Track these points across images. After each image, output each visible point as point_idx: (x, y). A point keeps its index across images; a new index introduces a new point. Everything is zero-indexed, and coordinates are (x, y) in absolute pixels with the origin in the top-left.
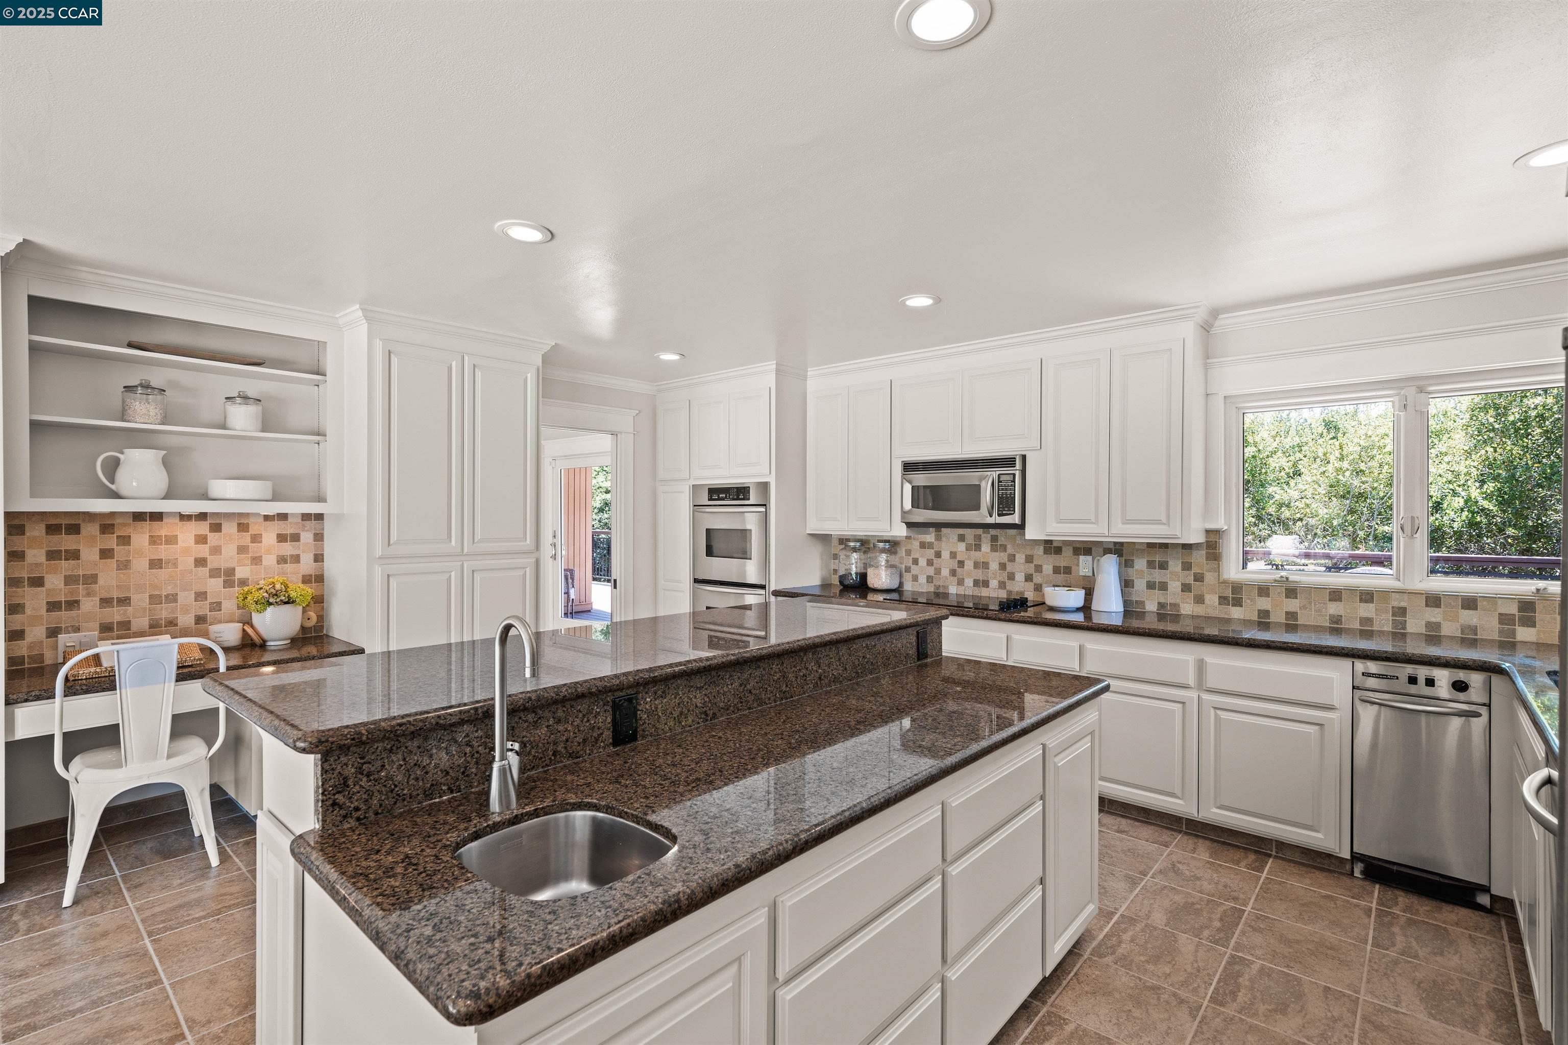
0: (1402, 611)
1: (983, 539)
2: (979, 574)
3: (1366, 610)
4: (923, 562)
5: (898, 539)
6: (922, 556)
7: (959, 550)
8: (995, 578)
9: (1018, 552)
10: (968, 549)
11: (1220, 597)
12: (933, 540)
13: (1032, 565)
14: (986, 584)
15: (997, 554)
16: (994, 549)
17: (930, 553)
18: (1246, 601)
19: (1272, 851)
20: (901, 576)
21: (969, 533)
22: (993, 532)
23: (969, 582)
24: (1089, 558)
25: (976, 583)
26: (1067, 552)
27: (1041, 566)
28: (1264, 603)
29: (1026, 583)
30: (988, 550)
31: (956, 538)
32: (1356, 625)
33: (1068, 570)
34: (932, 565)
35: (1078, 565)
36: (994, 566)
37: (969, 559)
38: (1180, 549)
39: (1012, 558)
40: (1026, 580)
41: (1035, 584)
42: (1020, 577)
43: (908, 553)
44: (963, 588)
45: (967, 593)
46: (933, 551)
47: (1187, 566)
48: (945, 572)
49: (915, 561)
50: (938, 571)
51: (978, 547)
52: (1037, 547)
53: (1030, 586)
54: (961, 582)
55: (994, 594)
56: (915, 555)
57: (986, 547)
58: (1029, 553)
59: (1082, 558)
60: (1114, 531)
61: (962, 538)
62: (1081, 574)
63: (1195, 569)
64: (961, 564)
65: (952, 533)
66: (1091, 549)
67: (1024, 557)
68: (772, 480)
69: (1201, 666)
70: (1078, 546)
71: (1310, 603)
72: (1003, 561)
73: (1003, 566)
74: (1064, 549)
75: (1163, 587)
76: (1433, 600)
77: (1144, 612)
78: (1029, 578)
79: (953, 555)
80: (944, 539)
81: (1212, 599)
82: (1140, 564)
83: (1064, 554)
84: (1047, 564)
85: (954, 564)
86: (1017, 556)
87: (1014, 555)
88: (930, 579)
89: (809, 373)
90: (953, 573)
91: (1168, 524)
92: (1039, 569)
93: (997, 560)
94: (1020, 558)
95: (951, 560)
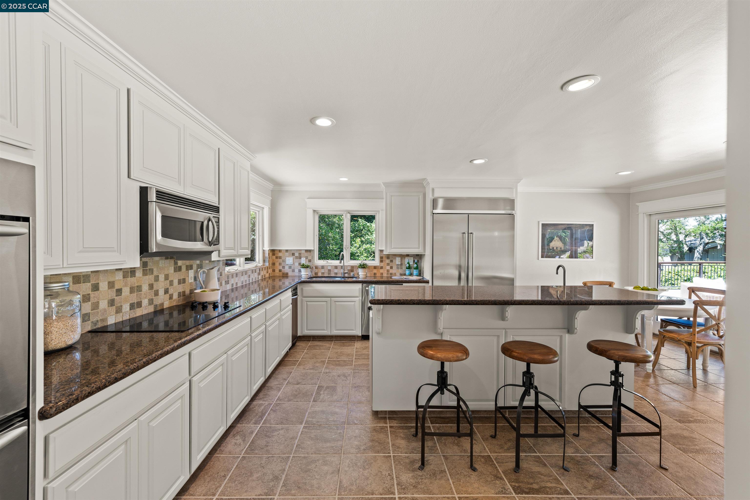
2: (134, 299)
7: (117, 278)
8: (146, 298)
9: (160, 273)
11: (225, 281)
13: (168, 282)
14: (139, 304)
15: (147, 277)
23: (126, 307)
25: (132, 306)
26: (184, 269)
29: (165, 295)
35: (188, 276)
36: (145, 288)
37: (126, 286)
39: (157, 279)
48: (103, 304)
50: (96, 306)
64: (119, 292)
73: (151, 286)
74: (182, 267)
85: (112, 294)
86: (160, 276)
90: (112, 303)
92: (171, 283)
93: (147, 282)
94: (162, 277)
95: (109, 290)
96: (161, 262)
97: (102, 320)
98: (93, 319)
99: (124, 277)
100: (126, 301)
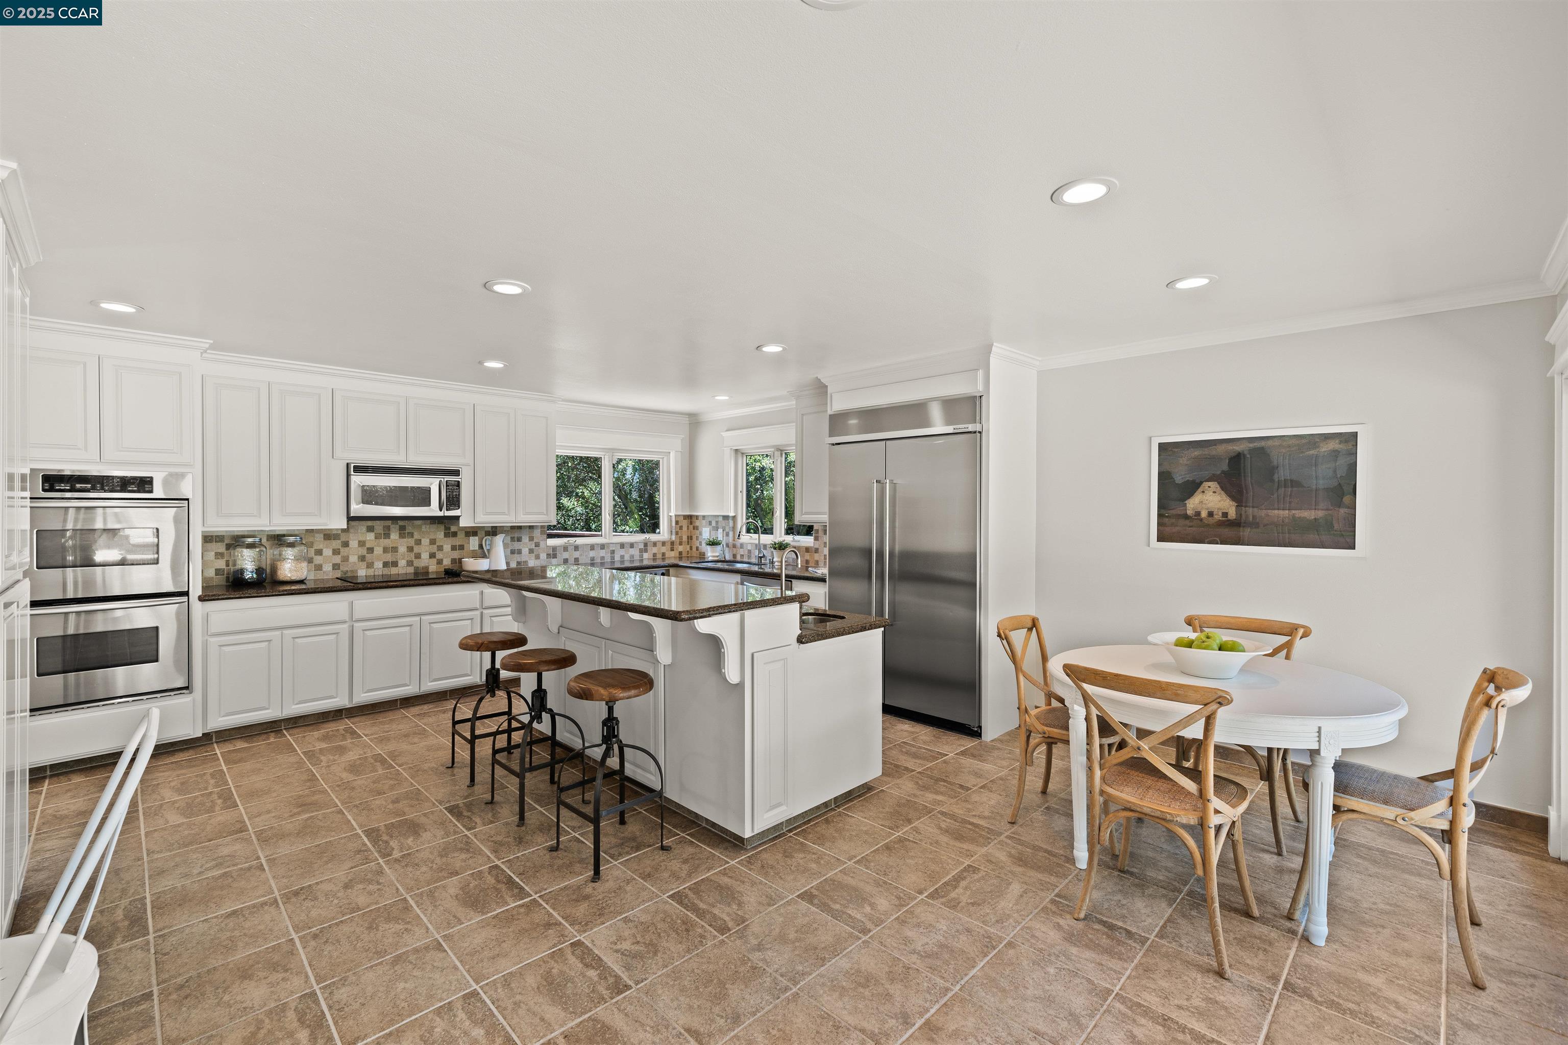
0: (613, 552)
1: (391, 530)
2: (389, 557)
3: (602, 553)
4: (327, 552)
6: (327, 547)
7: (368, 539)
8: (403, 559)
13: (435, 546)
14: (395, 564)
15: (405, 540)
16: (402, 536)
17: (336, 544)
18: (558, 555)
21: (379, 526)
22: (401, 523)
23: (379, 565)
24: (477, 538)
25: (386, 564)
26: (461, 535)
27: (442, 546)
29: (430, 560)
30: (397, 537)
32: (599, 561)
35: (469, 543)
36: (402, 549)
37: (378, 546)
39: (418, 542)
40: (430, 557)
42: (425, 556)
44: (372, 569)
45: (376, 573)
46: (339, 541)
48: (353, 559)
50: (346, 559)
51: (387, 536)
52: (438, 533)
53: (434, 561)
54: (370, 565)
55: (402, 571)
56: (317, 546)
57: (394, 535)
59: (471, 538)
61: (370, 529)
62: (471, 548)
63: (535, 540)
64: (370, 550)
66: (476, 532)
67: (428, 540)
68: (198, 471)
70: (468, 530)
72: (410, 545)
73: (410, 549)
74: (458, 533)
75: (520, 552)
76: (622, 546)
78: (432, 556)
79: (362, 544)
81: (543, 556)
83: (459, 536)
85: (363, 551)
86: (423, 540)
87: (420, 540)
88: (336, 567)
90: (362, 558)
91: (547, 514)
92: (440, 548)
93: (405, 545)
94: (425, 541)
95: (360, 548)
96: (424, 527)
97: (352, 571)
98: (344, 568)
99: (376, 538)
100: (378, 559)
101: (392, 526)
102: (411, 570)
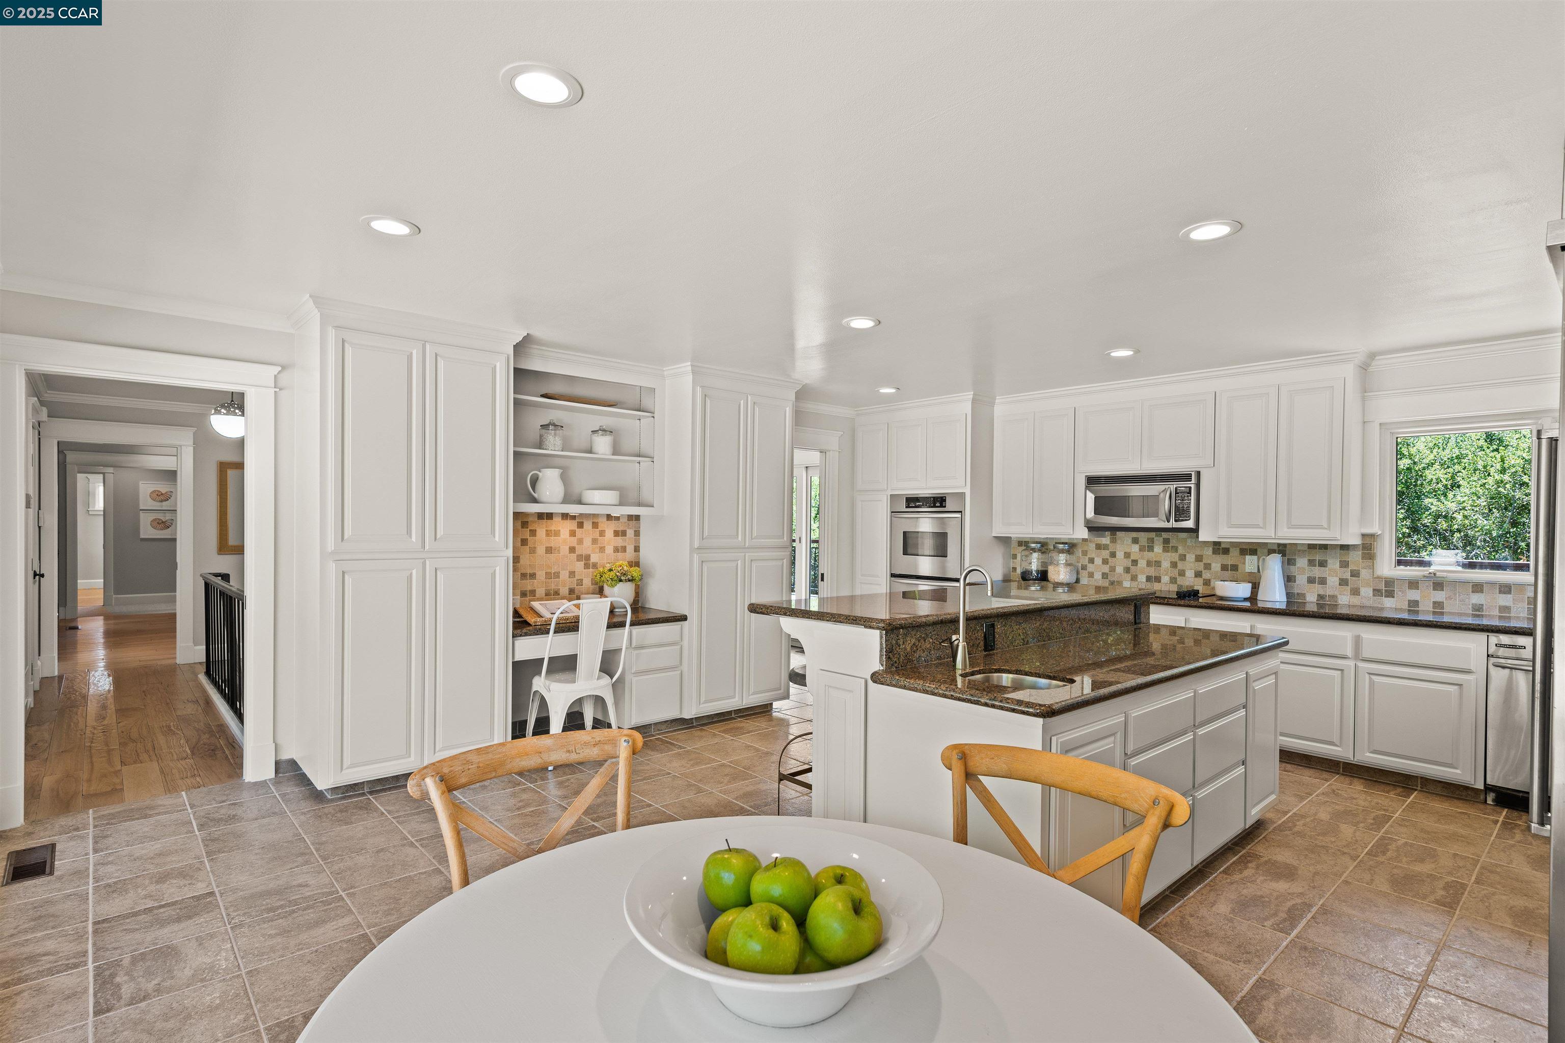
1: (1156, 542)
2: (1152, 572)
3: (1505, 600)
4: (1098, 561)
5: (1075, 541)
6: (1098, 556)
7: (1133, 550)
8: (1166, 575)
9: (1189, 553)
10: (1142, 549)
11: (1374, 590)
12: (1108, 543)
13: (1202, 564)
14: (1158, 579)
15: (1169, 554)
16: (1165, 550)
17: (1105, 554)
18: (1397, 593)
19: (1417, 787)
20: (1078, 573)
21: (1143, 537)
22: (1165, 535)
23: (1142, 578)
24: (1255, 557)
25: (1149, 579)
26: (1235, 552)
27: (1210, 564)
28: (1414, 595)
29: (1196, 579)
30: (1161, 551)
31: (1130, 541)
32: (1496, 612)
33: (1235, 568)
34: (1107, 563)
35: (1244, 563)
36: (1166, 564)
37: (1142, 558)
38: (1338, 551)
39: (1183, 558)
40: (1196, 576)
41: (1204, 580)
42: (1190, 574)
43: (1085, 553)
44: (1136, 583)
46: (1108, 551)
47: (1344, 564)
48: (1119, 570)
49: (1092, 561)
50: (1113, 569)
51: (1151, 549)
52: (1206, 548)
53: (1200, 580)
54: (1134, 578)
55: (1165, 588)
56: (1092, 554)
57: (1158, 549)
58: (1199, 553)
59: (1248, 557)
60: (1280, 534)
61: (1135, 541)
62: (1248, 570)
63: (1352, 567)
64: (1135, 562)
65: (1127, 537)
66: (1256, 550)
67: (1194, 556)
68: (967, 491)
69: (1357, 641)
70: (1244, 547)
71: (1455, 594)
72: (1174, 560)
73: (1174, 565)
74: (1231, 550)
75: (1323, 581)
77: (1305, 603)
78: (1198, 574)
79: (1127, 555)
80: (1119, 541)
82: (1302, 562)
83: (1231, 554)
84: (1216, 563)
85: (1128, 563)
86: (1188, 556)
87: (1185, 556)
89: (997, 401)
90: (1127, 570)
91: (1329, 529)
92: (1208, 566)
93: (1168, 559)
94: (1191, 557)
95: (1125, 560)
100: (1142, 573)
101: (1155, 539)
102: (1174, 588)
